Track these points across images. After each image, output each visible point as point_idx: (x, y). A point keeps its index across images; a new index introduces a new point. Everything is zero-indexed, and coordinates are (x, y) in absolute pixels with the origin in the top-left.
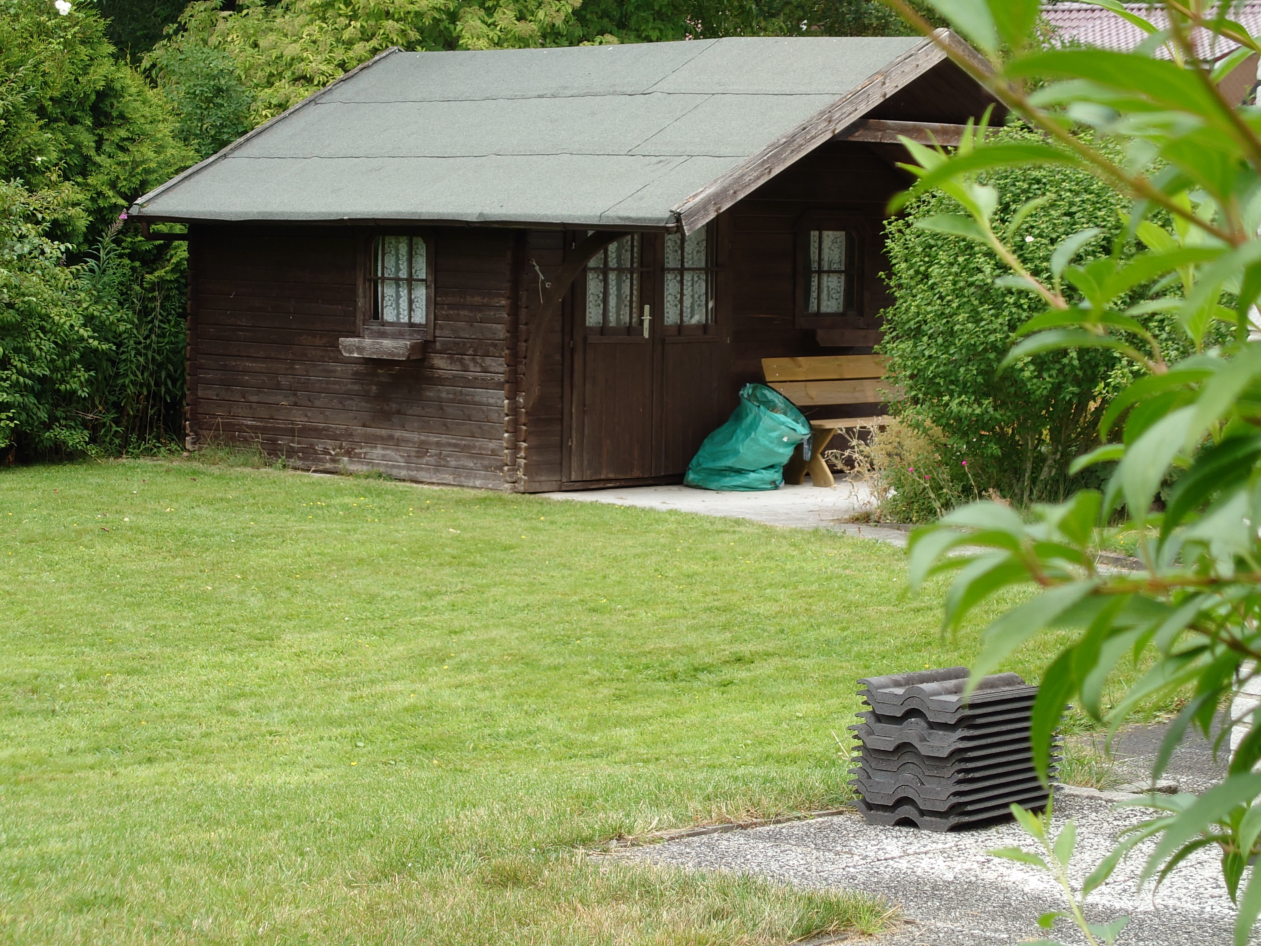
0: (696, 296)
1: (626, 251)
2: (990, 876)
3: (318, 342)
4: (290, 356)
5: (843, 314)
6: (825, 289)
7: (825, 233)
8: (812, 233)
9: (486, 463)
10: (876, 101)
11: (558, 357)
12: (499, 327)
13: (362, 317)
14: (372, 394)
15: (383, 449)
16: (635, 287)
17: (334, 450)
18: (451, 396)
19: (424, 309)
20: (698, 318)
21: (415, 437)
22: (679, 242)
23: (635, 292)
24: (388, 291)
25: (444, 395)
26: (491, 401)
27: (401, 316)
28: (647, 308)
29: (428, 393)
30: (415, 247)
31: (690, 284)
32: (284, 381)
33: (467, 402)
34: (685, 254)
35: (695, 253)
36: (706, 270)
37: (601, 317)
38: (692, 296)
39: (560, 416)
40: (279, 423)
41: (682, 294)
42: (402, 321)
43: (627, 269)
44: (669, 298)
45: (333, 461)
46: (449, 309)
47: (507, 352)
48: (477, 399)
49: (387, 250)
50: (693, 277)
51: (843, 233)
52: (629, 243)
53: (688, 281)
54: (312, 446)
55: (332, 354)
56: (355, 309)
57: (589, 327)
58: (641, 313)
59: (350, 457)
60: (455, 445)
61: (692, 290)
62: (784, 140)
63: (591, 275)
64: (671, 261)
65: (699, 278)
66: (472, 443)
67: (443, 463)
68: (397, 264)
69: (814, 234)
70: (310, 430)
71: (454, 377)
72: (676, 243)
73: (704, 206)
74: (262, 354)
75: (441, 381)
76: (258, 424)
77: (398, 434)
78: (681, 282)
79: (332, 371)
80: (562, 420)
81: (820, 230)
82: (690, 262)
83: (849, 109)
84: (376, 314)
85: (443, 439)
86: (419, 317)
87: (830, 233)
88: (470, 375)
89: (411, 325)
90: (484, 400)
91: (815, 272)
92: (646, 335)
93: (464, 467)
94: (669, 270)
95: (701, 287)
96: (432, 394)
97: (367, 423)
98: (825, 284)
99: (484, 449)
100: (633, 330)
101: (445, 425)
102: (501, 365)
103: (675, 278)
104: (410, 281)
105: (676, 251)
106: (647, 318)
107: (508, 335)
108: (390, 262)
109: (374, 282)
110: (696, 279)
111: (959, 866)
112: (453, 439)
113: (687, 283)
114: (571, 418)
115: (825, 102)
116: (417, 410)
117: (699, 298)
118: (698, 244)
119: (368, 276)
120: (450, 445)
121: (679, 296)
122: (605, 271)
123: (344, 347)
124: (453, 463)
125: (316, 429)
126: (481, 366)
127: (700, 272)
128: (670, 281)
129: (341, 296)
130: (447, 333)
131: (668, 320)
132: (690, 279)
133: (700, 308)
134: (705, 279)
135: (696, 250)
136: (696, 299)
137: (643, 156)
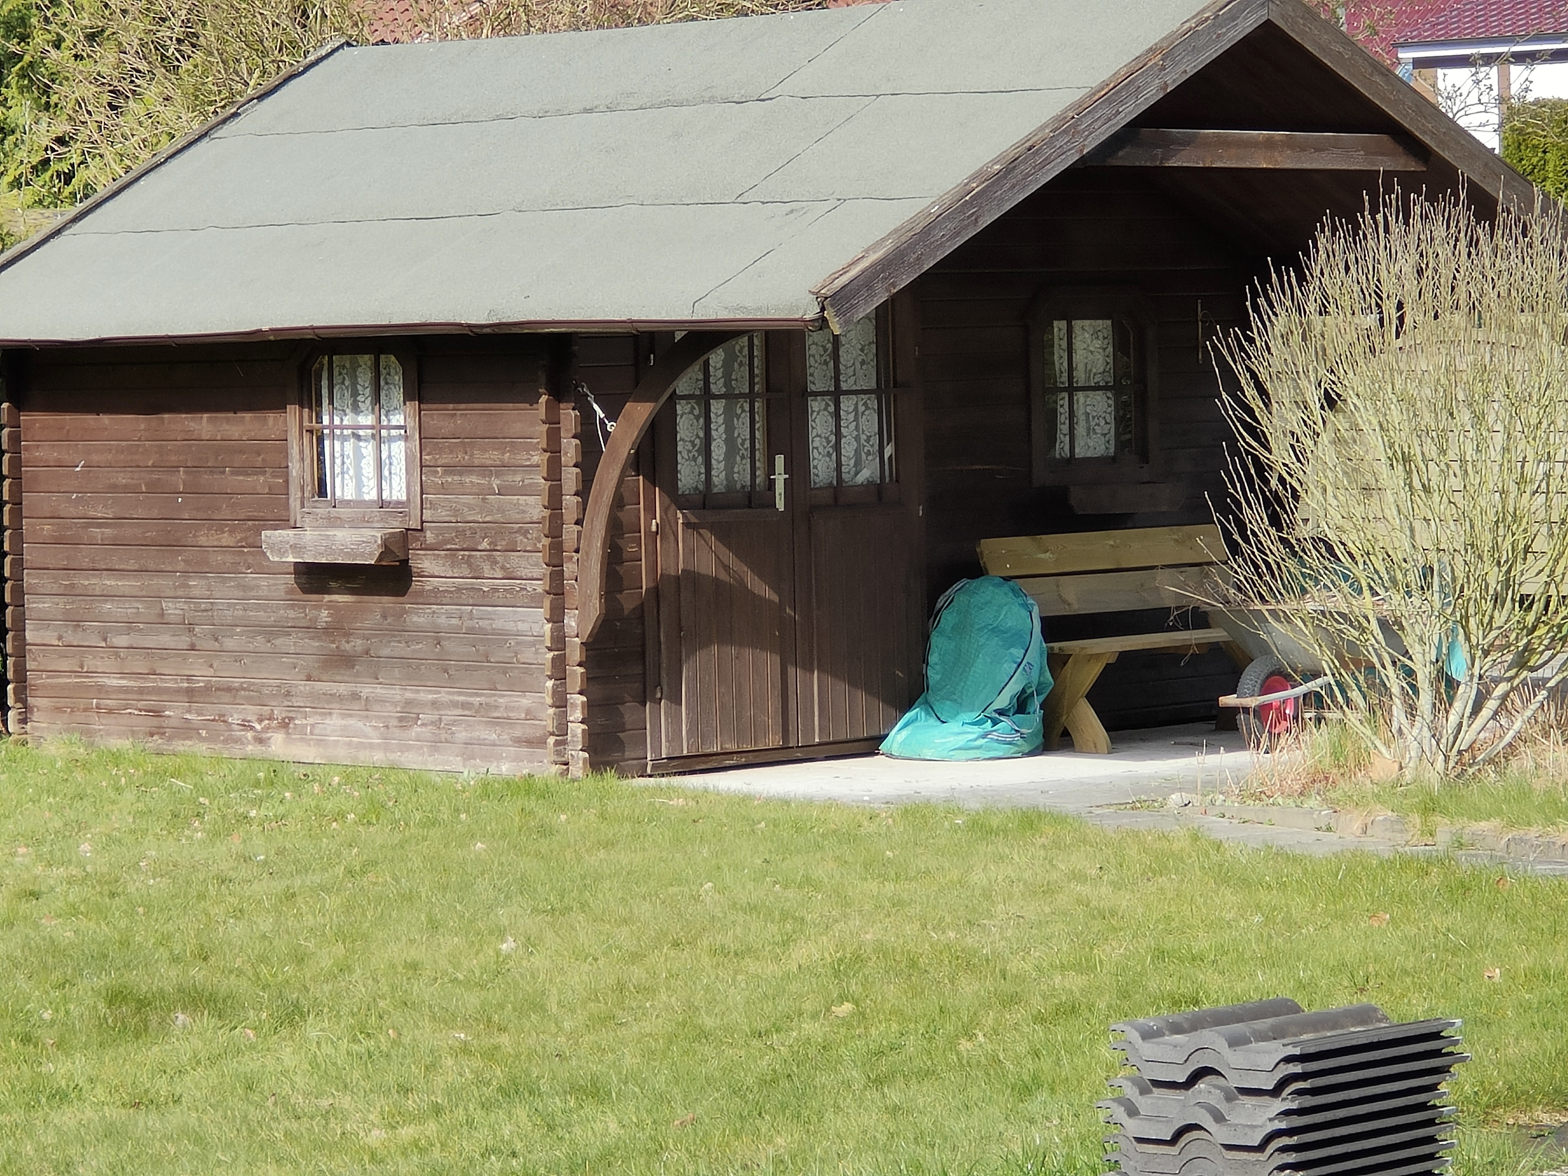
0: (863, 437)
1: (741, 364)
3: (226, 539)
4: (181, 566)
5: (1113, 459)
6: (1082, 418)
7: (1077, 324)
8: (1056, 323)
9: (518, 733)
10: (1149, 98)
11: (632, 548)
12: (531, 499)
13: (299, 495)
14: (321, 624)
15: (344, 716)
16: (757, 426)
17: (260, 721)
18: (454, 621)
19: (404, 476)
20: (868, 473)
21: (396, 693)
22: (829, 346)
23: (758, 434)
24: (341, 448)
25: (442, 620)
26: (521, 626)
27: (365, 490)
28: (780, 460)
29: (415, 619)
30: (383, 372)
31: (851, 417)
32: (172, 609)
33: (482, 631)
35: (858, 366)
36: (878, 393)
37: (703, 477)
38: (857, 439)
39: (639, 649)
40: (166, 681)
41: (838, 434)
42: (367, 497)
43: (742, 395)
44: (817, 442)
45: (260, 741)
46: (445, 473)
47: (546, 541)
48: (498, 624)
49: (337, 379)
50: (857, 404)
51: (1109, 322)
52: (746, 351)
53: (848, 413)
54: (222, 718)
55: (250, 559)
56: (287, 482)
57: (683, 497)
58: (771, 469)
59: (288, 733)
60: (464, 706)
61: (857, 428)
62: (997, 167)
64: (818, 379)
65: (867, 408)
66: (491, 700)
67: (443, 736)
68: (357, 402)
69: (1060, 326)
70: (218, 689)
71: (459, 589)
72: (825, 350)
73: (865, 284)
74: (132, 565)
75: (436, 597)
76: (132, 683)
77: (366, 690)
79: (252, 589)
80: (643, 654)
81: (1069, 318)
82: (851, 381)
83: (1107, 111)
84: (320, 488)
85: (443, 696)
86: (396, 490)
87: (1087, 323)
88: (486, 585)
89: (382, 504)
90: (510, 626)
91: (1064, 390)
93: (481, 743)
94: (816, 394)
95: (870, 423)
96: (422, 620)
97: (315, 674)
98: (1081, 411)
99: (512, 709)
100: (758, 498)
101: (446, 671)
102: (537, 565)
103: (825, 409)
104: (380, 430)
105: (826, 363)
107: (547, 513)
108: (343, 401)
109: (318, 435)
110: (861, 409)
112: (460, 694)
113: (847, 417)
114: (660, 651)
115: (1064, 99)
116: (398, 648)
117: (868, 441)
118: (862, 350)
119: (306, 424)
120: (455, 705)
121: (833, 438)
122: (704, 400)
123: (271, 548)
124: (462, 735)
125: (229, 689)
126: (503, 568)
127: (867, 396)
128: (818, 414)
129: (263, 460)
130: (443, 514)
131: (817, 480)
132: (851, 410)
133: (870, 458)
134: (876, 407)
135: (860, 359)
136: (862, 441)
137: (763, 203)
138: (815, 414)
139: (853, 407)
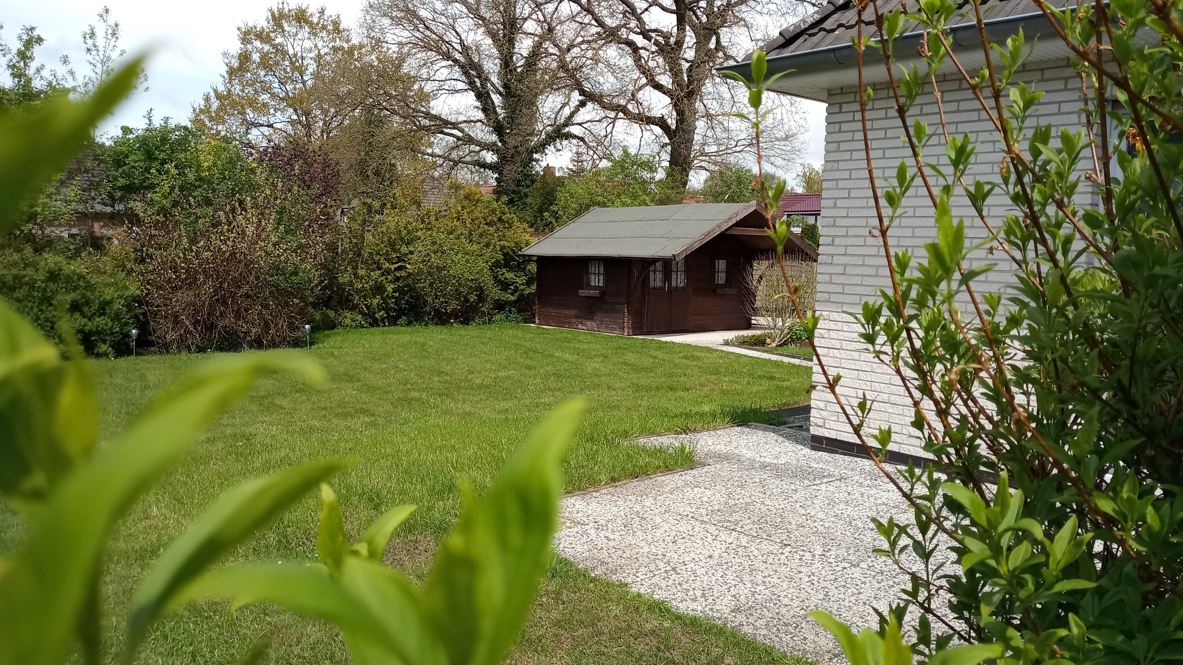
0: (682, 279)
1: (661, 265)
2: (737, 452)
3: (572, 291)
4: (564, 295)
5: (725, 284)
7: (720, 261)
9: (620, 326)
10: (734, 221)
11: (641, 296)
12: (624, 287)
13: (585, 284)
14: (588, 306)
15: (591, 322)
17: (576, 322)
19: (603, 282)
20: (681, 285)
21: (600, 318)
22: (675, 262)
23: (663, 277)
24: (593, 277)
25: (609, 307)
26: (621, 308)
27: (596, 284)
28: (667, 282)
29: (604, 306)
30: (600, 264)
31: (680, 275)
33: (614, 309)
34: (678, 266)
35: (680, 266)
37: (654, 285)
38: (680, 279)
40: (561, 315)
41: (677, 278)
43: (661, 270)
44: (673, 279)
45: (576, 325)
46: (610, 282)
47: (626, 295)
48: (617, 308)
49: (592, 265)
51: (726, 260)
52: (662, 263)
54: (570, 321)
55: (576, 295)
56: (583, 282)
57: (650, 287)
58: (665, 284)
59: (581, 324)
60: (611, 321)
61: (680, 277)
63: (651, 272)
64: (674, 269)
66: (616, 320)
67: (607, 326)
68: (595, 269)
69: (717, 261)
70: (570, 316)
71: (611, 301)
73: (682, 252)
74: (557, 294)
75: (608, 303)
77: (595, 318)
78: (677, 274)
79: (576, 300)
80: (642, 314)
81: (718, 259)
83: (726, 224)
84: (588, 283)
85: (608, 319)
86: (601, 284)
87: (722, 260)
89: (599, 286)
91: (717, 272)
92: (667, 289)
93: (614, 327)
94: (673, 271)
97: (586, 314)
98: (720, 276)
99: (620, 322)
100: (662, 289)
101: (608, 315)
102: (624, 298)
103: (675, 273)
104: (599, 274)
105: (675, 265)
106: (667, 285)
107: (626, 290)
108: (593, 269)
109: (588, 274)
111: (728, 448)
112: (610, 319)
114: (644, 314)
115: (718, 222)
116: (600, 311)
118: (681, 263)
119: (587, 272)
120: (609, 321)
122: (655, 271)
123: (580, 293)
124: (610, 326)
125: (572, 316)
126: (618, 298)
127: (683, 271)
129: (580, 278)
130: (609, 290)
131: (673, 286)
133: (683, 282)
134: (684, 274)
137: (665, 238)
138: (673, 275)
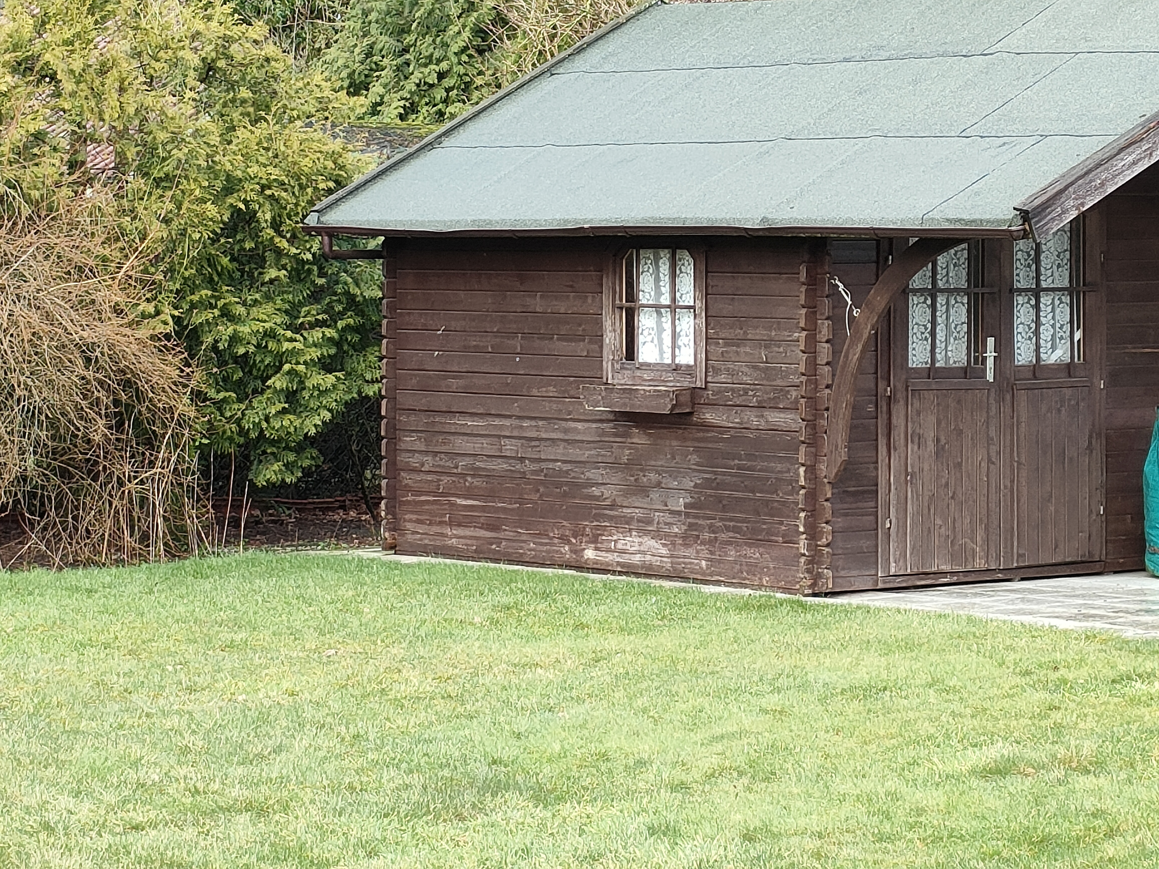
3: (552, 391)
4: (517, 411)
9: (776, 552)
11: (871, 408)
13: (611, 358)
14: (624, 461)
19: (692, 345)
20: (1060, 355)
22: (1033, 252)
24: (648, 322)
26: (781, 468)
27: (662, 356)
30: (679, 263)
32: (508, 445)
34: (1042, 269)
36: (1070, 291)
37: (929, 355)
39: (873, 488)
40: (502, 502)
42: (663, 362)
43: (962, 289)
44: (1021, 329)
45: (574, 551)
46: (726, 345)
47: (803, 402)
49: (643, 268)
50: (1053, 299)
53: (1045, 305)
54: (545, 533)
55: (571, 408)
56: (601, 347)
57: (913, 368)
58: (983, 349)
59: (596, 546)
60: (735, 530)
63: (914, 299)
64: (1023, 279)
65: (1062, 302)
66: (757, 526)
68: (657, 287)
70: (543, 510)
71: (732, 435)
72: (1029, 256)
74: (478, 407)
75: (715, 442)
76: (477, 503)
77: (658, 514)
78: (1037, 307)
79: (571, 431)
80: (875, 493)
82: (1050, 280)
84: (628, 354)
85: (719, 521)
86: (686, 356)
88: (753, 434)
89: (675, 367)
90: (773, 467)
92: (990, 377)
93: (747, 559)
94: (1020, 291)
95: (1063, 314)
97: (618, 501)
99: (772, 534)
100: (972, 371)
102: (795, 420)
103: (1028, 302)
104: (674, 308)
105: (1029, 266)
106: (990, 355)
107: (804, 379)
108: (647, 286)
109: (626, 308)
110: (1057, 302)
113: (1045, 309)
114: (890, 490)
117: (1061, 328)
118: (1059, 256)
119: (616, 304)
121: (1033, 325)
122: (933, 294)
123: (587, 398)
127: (1061, 293)
128: (1022, 306)
129: (584, 330)
130: (722, 378)
131: (1020, 358)
132: (1049, 303)
133: (1063, 341)
134: (1069, 302)
135: (1057, 262)
136: (1057, 329)
137: (982, 137)
138: (1019, 306)
139: (1051, 301)
